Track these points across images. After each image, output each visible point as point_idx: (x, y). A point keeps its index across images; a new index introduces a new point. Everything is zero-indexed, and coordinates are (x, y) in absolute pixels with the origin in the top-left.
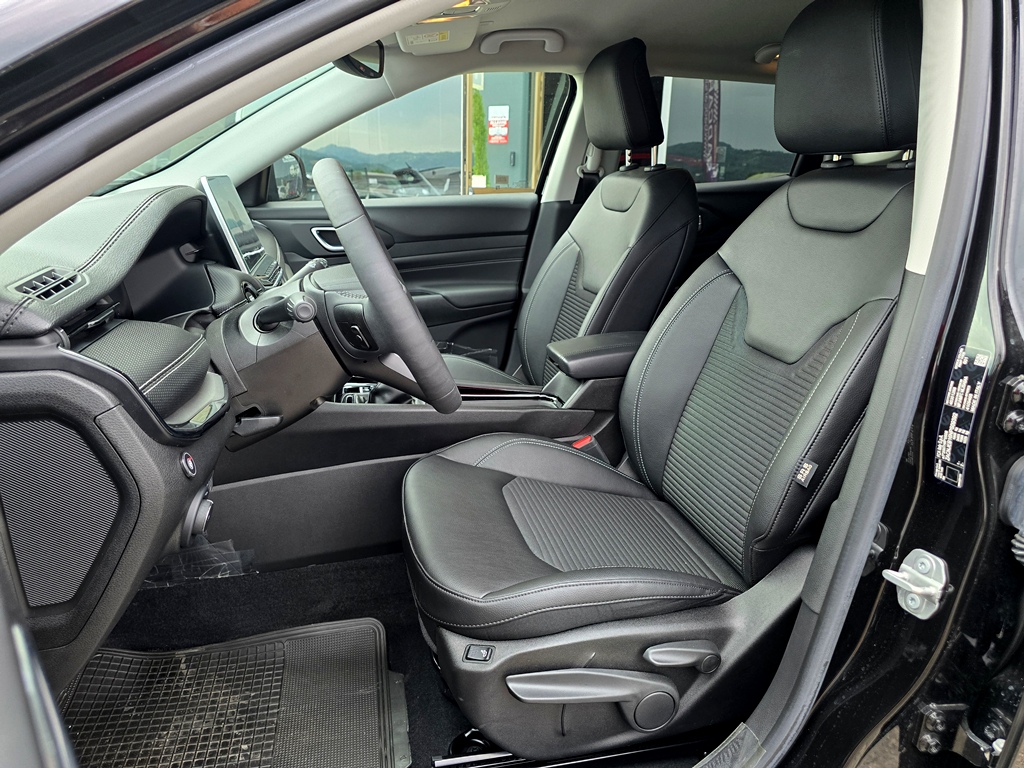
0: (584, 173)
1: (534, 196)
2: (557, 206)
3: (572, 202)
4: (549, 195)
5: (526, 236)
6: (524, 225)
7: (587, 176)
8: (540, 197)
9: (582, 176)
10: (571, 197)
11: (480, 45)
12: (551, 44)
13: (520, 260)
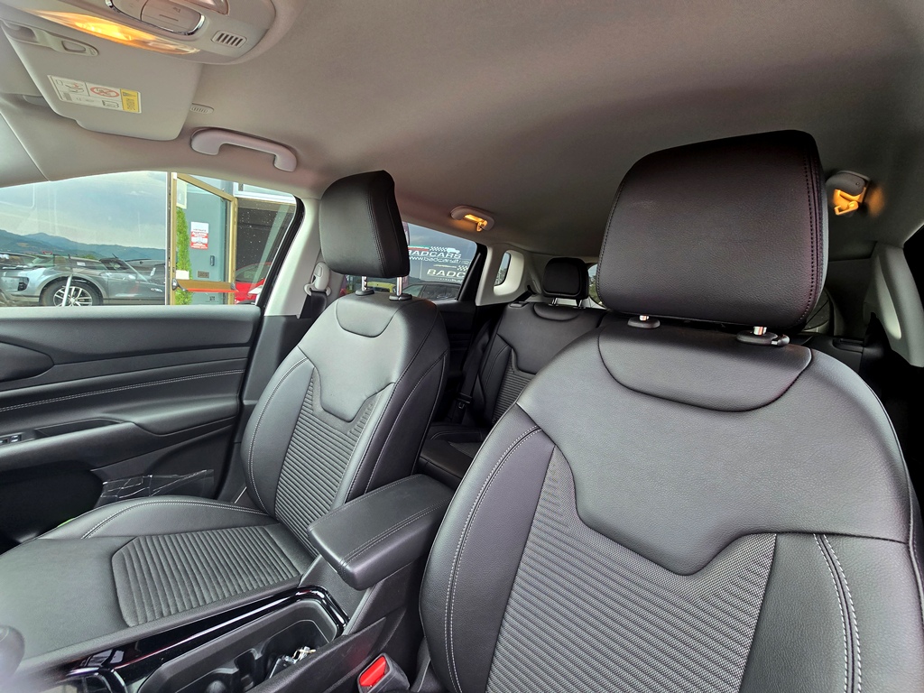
0: (312, 291)
1: (257, 309)
2: (284, 320)
3: (298, 317)
4: (274, 308)
5: (248, 348)
6: (246, 337)
7: (316, 295)
8: (263, 310)
9: (310, 294)
10: (298, 312)
11: (191, 141)
12: (283, 160)
13: (241, 372)
